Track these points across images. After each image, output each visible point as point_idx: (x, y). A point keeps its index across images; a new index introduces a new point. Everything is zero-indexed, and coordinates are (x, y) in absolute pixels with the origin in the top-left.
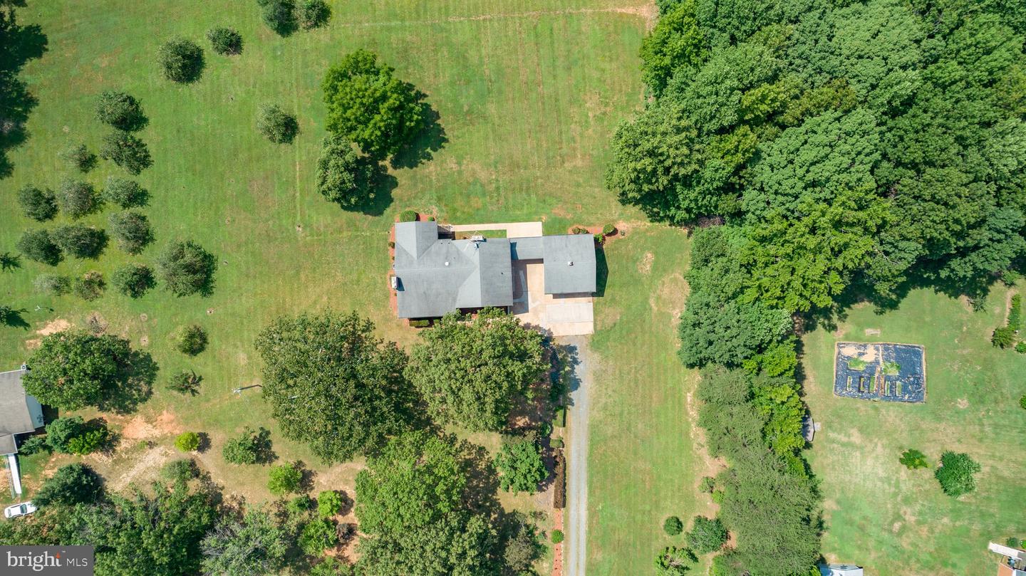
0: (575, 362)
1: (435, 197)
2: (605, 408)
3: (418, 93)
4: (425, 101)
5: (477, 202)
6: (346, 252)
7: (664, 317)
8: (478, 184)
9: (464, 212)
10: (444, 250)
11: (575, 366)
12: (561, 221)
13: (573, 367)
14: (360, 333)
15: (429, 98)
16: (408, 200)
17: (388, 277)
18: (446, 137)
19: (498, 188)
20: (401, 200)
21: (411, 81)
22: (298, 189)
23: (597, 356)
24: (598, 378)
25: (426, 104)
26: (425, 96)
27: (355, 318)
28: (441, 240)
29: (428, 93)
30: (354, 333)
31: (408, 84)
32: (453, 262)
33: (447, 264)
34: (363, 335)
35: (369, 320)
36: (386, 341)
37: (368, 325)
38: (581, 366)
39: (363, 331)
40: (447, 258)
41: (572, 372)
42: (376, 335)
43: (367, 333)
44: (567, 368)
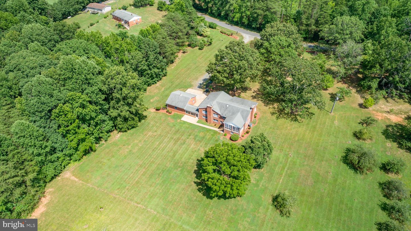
0: (201, 84)
2: (200, 72)
3: (197, 186)
4: (196, 180)
5: (201, 135)
7: (162, 86)
8: (196, 139)
9: (210, 133)
10: (226, 112)
11: (201, 83)
12: (174, 118)
13: (203, 83)
15: (194, 181)
17: (256, 124)
18: (197, 161)
19: (190, 136)
21: (198, 192)
22: (285, 171)
23: (193, 83)
24: (197, 79)
25: (197, 179)
26: (195, 183)
27: (278, 118)
28: (225, 116)
29: (193, 183)
30: (281, 114)
31: (200, 192)
32: (225, 106)
34: (276, 112)
35: (272, 115)
36: (268, 107)
37: (273, 114)
38: (200, 83)
39: (276, 113)
40: (227, 108)
41: (204, 82)
42: (271, 110)
43: (275, 112)
44: (205, 83)
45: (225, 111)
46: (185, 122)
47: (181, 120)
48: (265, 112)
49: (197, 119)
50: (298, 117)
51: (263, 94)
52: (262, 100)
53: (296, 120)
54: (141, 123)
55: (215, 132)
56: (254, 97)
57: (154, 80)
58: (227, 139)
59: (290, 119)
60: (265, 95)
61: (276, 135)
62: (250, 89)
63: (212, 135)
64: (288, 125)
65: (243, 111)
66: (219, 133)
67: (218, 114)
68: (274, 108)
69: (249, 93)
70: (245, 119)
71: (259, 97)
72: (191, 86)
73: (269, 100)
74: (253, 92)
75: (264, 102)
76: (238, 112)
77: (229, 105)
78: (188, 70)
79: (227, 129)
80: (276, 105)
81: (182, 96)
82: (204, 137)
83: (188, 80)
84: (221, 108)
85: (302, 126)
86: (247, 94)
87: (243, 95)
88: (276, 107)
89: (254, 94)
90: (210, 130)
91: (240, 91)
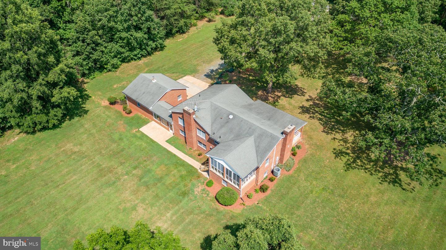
0: (212, 71)
1: (186, 199)
5: (158, 171)
6: (319, 221)
8: (143, 180)
9: (179, 171)
10: (223, 130)
12: (129, 123)
13: (217, 70)
14: (352, 155)
16: (211, 215)
17: (291, 172)
19: (135, 168)
20: (218, 221)
23: (199, 68)
24: (210, 61)
27: (349, 166)
28: (218, 140)
30: (358, 157)
32: (225, 116)
33: (231, 117)
34: (349, 151)
35: (336, 157)
36: (330, 137)
37: (339, 154)
38: (212, 68)
39: (348, 154)
40: (228, 121)
41: (220, 69)
42: (337, 145)
43: (344, 150)
44: (220, 71)
45: (222, 127)
46: (144, 136)
47: (139, 131)
48: (320, 147)
49: (170, 133)
50: (403, 176)
51: (326, 107)
52: (320, 119)
53: (396, 181)
54: (70, 122)
55: (191, 171)
56: (305, 110)
57: (135, 53)
58: (210, 195)
59: (381, 174)
60: (332, 109)
61: (335, 214)
62: (304, 92)
63: (181, 176)
64: (373, 191)
65: (262, 135)
66: (199, 176)
67: (205, 132)
68: (345, 141)
69: (298, 101)
70: (262, 153)
71: (317, 112)
72: (193, 72)
73: (338, 122)
74: (307, 100)
75: (325, 124)
76: (251, 135)
77: (235, 116)
78: (203, 47)
79: (214, 171)
80: (350, 135)
81: (155, 84)
82: (160, 179)
83: (195, 62)
84: (215, 120)
85: (409, 203)
86: (292, 101)
87: (283, 101)
88: (351, 139)
89: (307, 104)
90: (183, 164)
91: (280, 94)
